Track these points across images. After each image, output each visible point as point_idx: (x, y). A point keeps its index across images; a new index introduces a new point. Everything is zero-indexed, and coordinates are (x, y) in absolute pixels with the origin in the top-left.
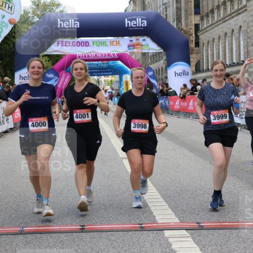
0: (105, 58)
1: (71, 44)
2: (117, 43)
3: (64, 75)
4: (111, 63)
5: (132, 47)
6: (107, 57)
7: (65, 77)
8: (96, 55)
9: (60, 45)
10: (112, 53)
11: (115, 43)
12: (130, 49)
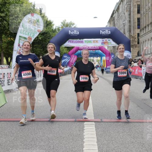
0: (93, 49)
1: (75, 42)
2: (96, 42)
3: (73, 57)
4: (97, 51)
5: (103, 44)
6: (94, 48)
7: (74, 58)
8: (89, 47)
9: (70, 42)
10: (96, 46)
11: (95, 42)
12: (102, 44)
